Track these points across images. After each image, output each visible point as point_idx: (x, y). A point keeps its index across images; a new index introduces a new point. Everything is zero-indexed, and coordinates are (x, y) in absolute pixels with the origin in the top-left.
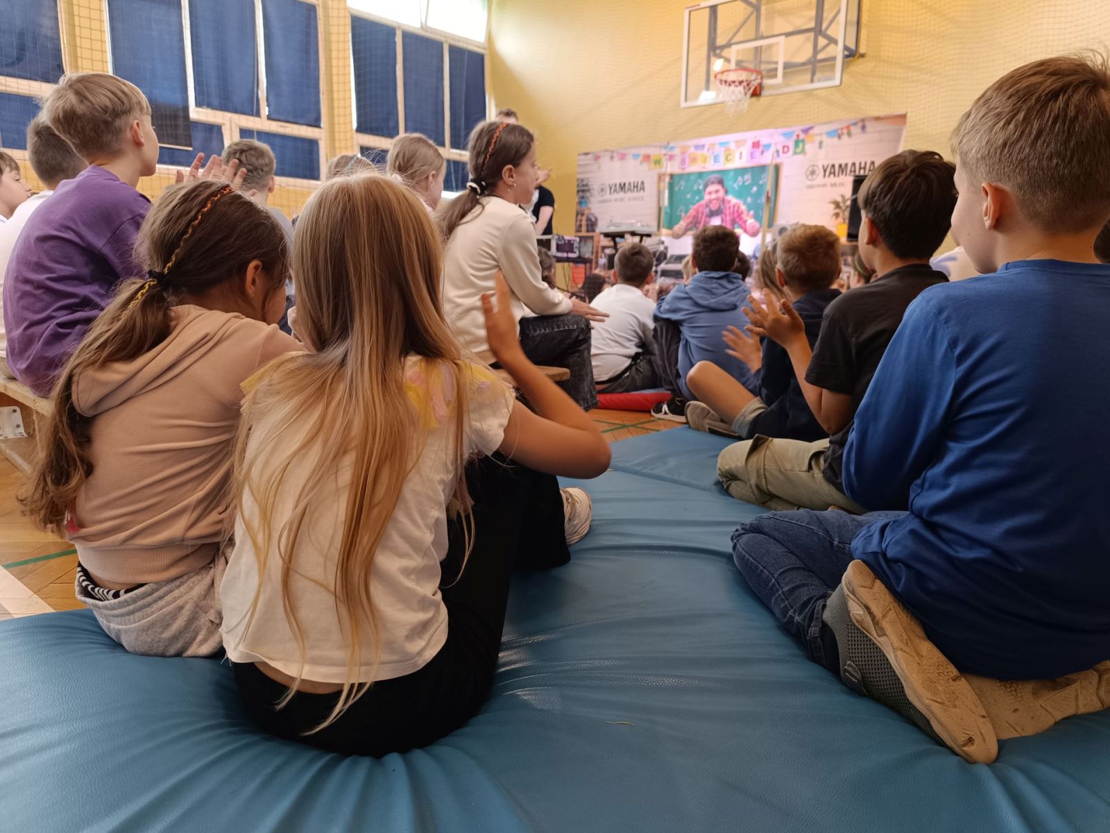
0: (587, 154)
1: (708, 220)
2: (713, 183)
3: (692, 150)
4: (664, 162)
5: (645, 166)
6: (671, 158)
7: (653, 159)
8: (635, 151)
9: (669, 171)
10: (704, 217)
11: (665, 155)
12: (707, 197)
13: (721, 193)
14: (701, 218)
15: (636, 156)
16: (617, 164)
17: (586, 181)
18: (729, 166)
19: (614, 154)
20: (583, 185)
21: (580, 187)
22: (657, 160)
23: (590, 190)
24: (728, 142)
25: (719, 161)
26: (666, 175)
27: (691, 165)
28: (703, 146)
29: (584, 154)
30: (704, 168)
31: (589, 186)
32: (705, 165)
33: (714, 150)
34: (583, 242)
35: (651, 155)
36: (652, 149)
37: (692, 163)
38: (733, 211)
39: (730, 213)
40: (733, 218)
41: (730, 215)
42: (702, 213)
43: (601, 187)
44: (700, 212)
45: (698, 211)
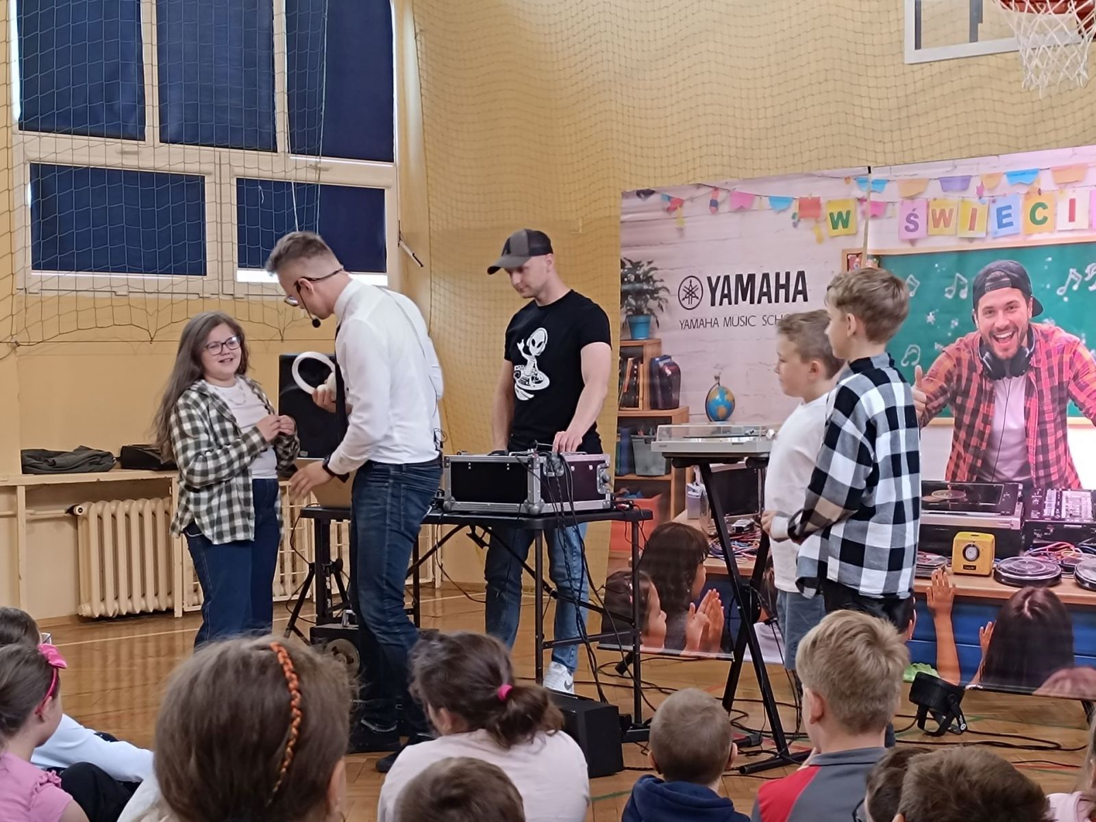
0: (649, 193)
1: (988, 386)
2: (997, 284)
3: (934, 190)
4: (857, 219)
5: (806, 231)
6: (877, 211)
7: (826, 211)
8: (777, 189)
9: (872, 248)
10: (975, 377)
11: (861, 200)
12: (983, 322)
13: (1023, 313)
14: (969, 380)
15: (779, 203)
16: (727, 221)
17: (646, 268)
18: (1041, 237)
19: (721, 196)
20: (637, 279)
21: (629, 282)
22: (840, 214)
23: (656, 290)
24: (1035, 172)
25: (1011, 224)
26: (864, 257)
27: (932, 230)
28: (966, 180)
29: (639, 193)
30: (971, 240)
31: (655, 282)
32: (971, 234)
33: (997, 192)
34: (641, 434)
35: (822, 201)
36: (824, 183)
37: (936, 225)
38: (1061, 364)
39: (1050, 369)
40: (1061, 383)
41: (1051, 375)
42: (972, 368)
43: (687, 284)
44: (965, 364)
45: (959, 360)
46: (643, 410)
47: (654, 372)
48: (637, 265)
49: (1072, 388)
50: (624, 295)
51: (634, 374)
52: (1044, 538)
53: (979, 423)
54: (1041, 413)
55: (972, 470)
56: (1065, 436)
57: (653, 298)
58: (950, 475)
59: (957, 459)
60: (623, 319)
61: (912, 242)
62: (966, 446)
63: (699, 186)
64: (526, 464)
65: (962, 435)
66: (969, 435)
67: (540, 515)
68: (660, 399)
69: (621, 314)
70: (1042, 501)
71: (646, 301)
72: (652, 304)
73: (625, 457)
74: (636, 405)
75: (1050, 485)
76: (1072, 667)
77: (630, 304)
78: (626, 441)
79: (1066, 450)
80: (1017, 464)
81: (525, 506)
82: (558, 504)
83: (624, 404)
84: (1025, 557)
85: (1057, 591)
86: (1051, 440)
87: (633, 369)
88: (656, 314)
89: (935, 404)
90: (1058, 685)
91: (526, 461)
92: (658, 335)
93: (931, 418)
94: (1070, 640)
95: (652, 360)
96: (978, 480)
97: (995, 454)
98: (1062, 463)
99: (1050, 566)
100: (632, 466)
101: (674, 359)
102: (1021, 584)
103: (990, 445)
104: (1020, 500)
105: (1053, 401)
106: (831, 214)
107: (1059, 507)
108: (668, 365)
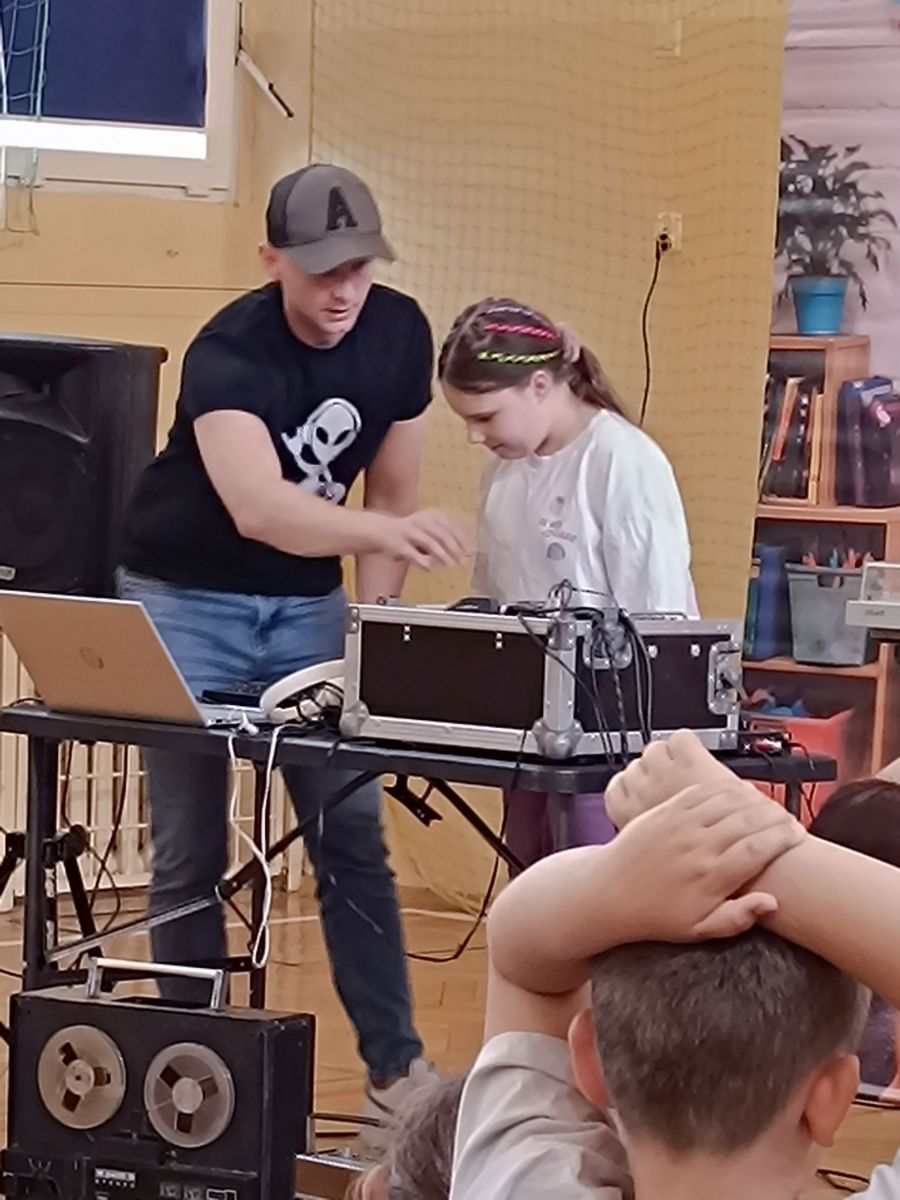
17: (841, 163)
20: (819, 186)
21: (799, 193)
23: (864, 218)
31: (860, 196)
34: (810, 562)
46: (817, 506)
47: (850, 414)
48: (819, 154)
50: (785, 223)
51: (801, 418)
57: (852, 234)
60: (781, 281)
64: (544, 638)
67: (571, 761)
68: (859, 480)
69: (776, 272)
71: (838, 241)
72: (853, 250)
73: (768, 616)
74: (801, 492)
77: (797, 248)
78: (772, 578)
81: (538, 738)
82: (616, 735)
83: (772, 488)
87: (798, 405)
88: (860, 275)
91: (544, 631)
92: (863, 327)
95: (846, 386)
100: (784, 637)
108: (885, 400)
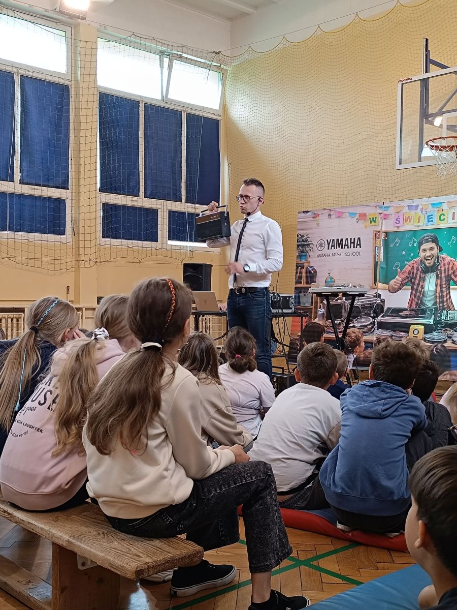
0: (307, 212)
1: (423, 276)
2: (427, 241)
3: (406, 209)
4: (379, 220)
5: (361, 224)
6: (386, 217)
7: (368, 217)
8: (351, 210)
9: (384, 229)
10: (419, 273)
11: (380, 214)
12: (422, 254)
13: (436, 251)
14: (417, 274)
15: (352, 215)
16: (334, 221)
17: (306, 237)
18: (443, 225)
19: (332, 213)
20: (303, 240)
21: (300, 242)
22: (373, 218)
23: (309, 245)
24: (441, 203)
25: (432, 221)
26: (381, 232)
27: (405, 223)
28: (417, 206)
29: (304, 212)
30: (418, 226)
31: (309, 242)
32: (418, 224)
33: (428, 210)
34: (303, 292)
35: (367, 214)
36: (368, 208)
37: (406, 222)
38: (448, 268)
39: (445, 270)
40: (448, 274)
41: (445, 272)
42: (418, 269)
43: (320, 242)
44: (415, 268)
45: (413, 267)
46: (303, 285)
47: (308, 272)
48: (302, 236)
49: (453, 276)
50: (298, 246)
51: (301, 273)
52: (441, 327)
53: (420, 289)
54: (441, 285)
55: (417, 304)
56: (449, 292)
57: (308, 247)
58: (409, 306)
59: (411, 300)
60: (297, 254)
61: (398, 227)
62: (415, 296)
63: (325, 209)
65: (414, 292)
66: (416, 292)
68: (309, 281)
70: (441, 315)
71: (306, 248)
72: (308, 249)
73: (297, 300)
74: (301, 283)
75: (444, 309)
76: (450, 370)
77: (300, 249)
78: (297, 295)
79: (450, 297)
80: (432, 302)
82: (277, 310)
83: (296, 283)
84: (435, 333)
85: (445, 345)
86: (445, 294)
87: (300, 271)
88: (309, 252)
89: (405, 282)
90: (445, 376)
92: (309, 260)
93: (403, 286)
94: (450, 361)
95: (307, 268)
96: (419, 307)
97: (425, 299)
98: (448, 301)
99: (443, 336)
100: (299, 303)
101: (314, 268)
102: (433, 342)
103: (423, 295)
104: (433, 314)
105: (446, 281)
106: (370, 218)
107: (447, 316)
108: (313, 269)
